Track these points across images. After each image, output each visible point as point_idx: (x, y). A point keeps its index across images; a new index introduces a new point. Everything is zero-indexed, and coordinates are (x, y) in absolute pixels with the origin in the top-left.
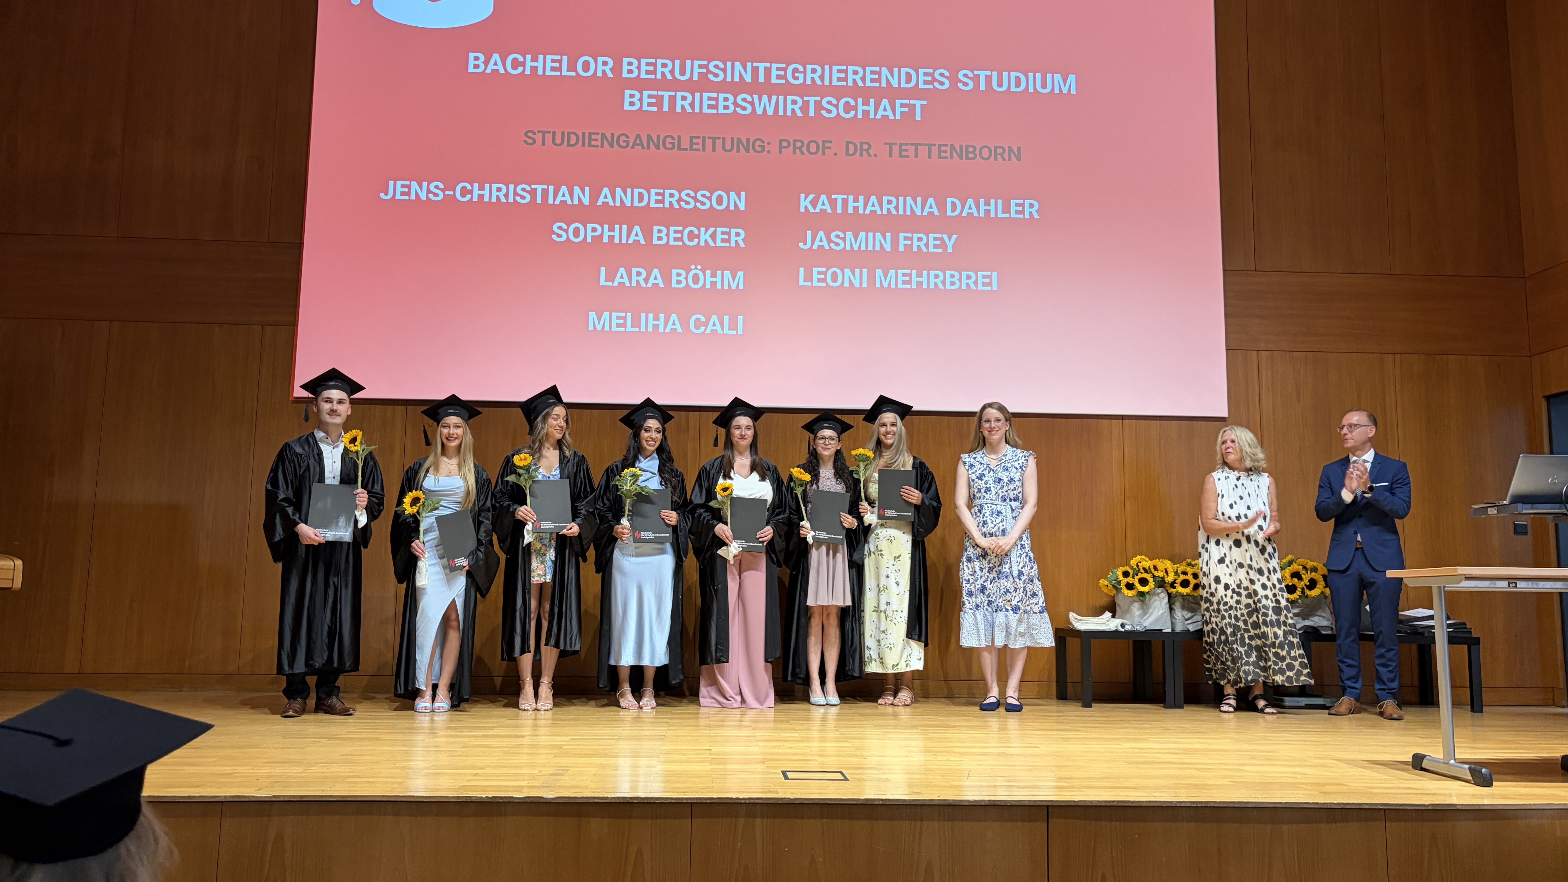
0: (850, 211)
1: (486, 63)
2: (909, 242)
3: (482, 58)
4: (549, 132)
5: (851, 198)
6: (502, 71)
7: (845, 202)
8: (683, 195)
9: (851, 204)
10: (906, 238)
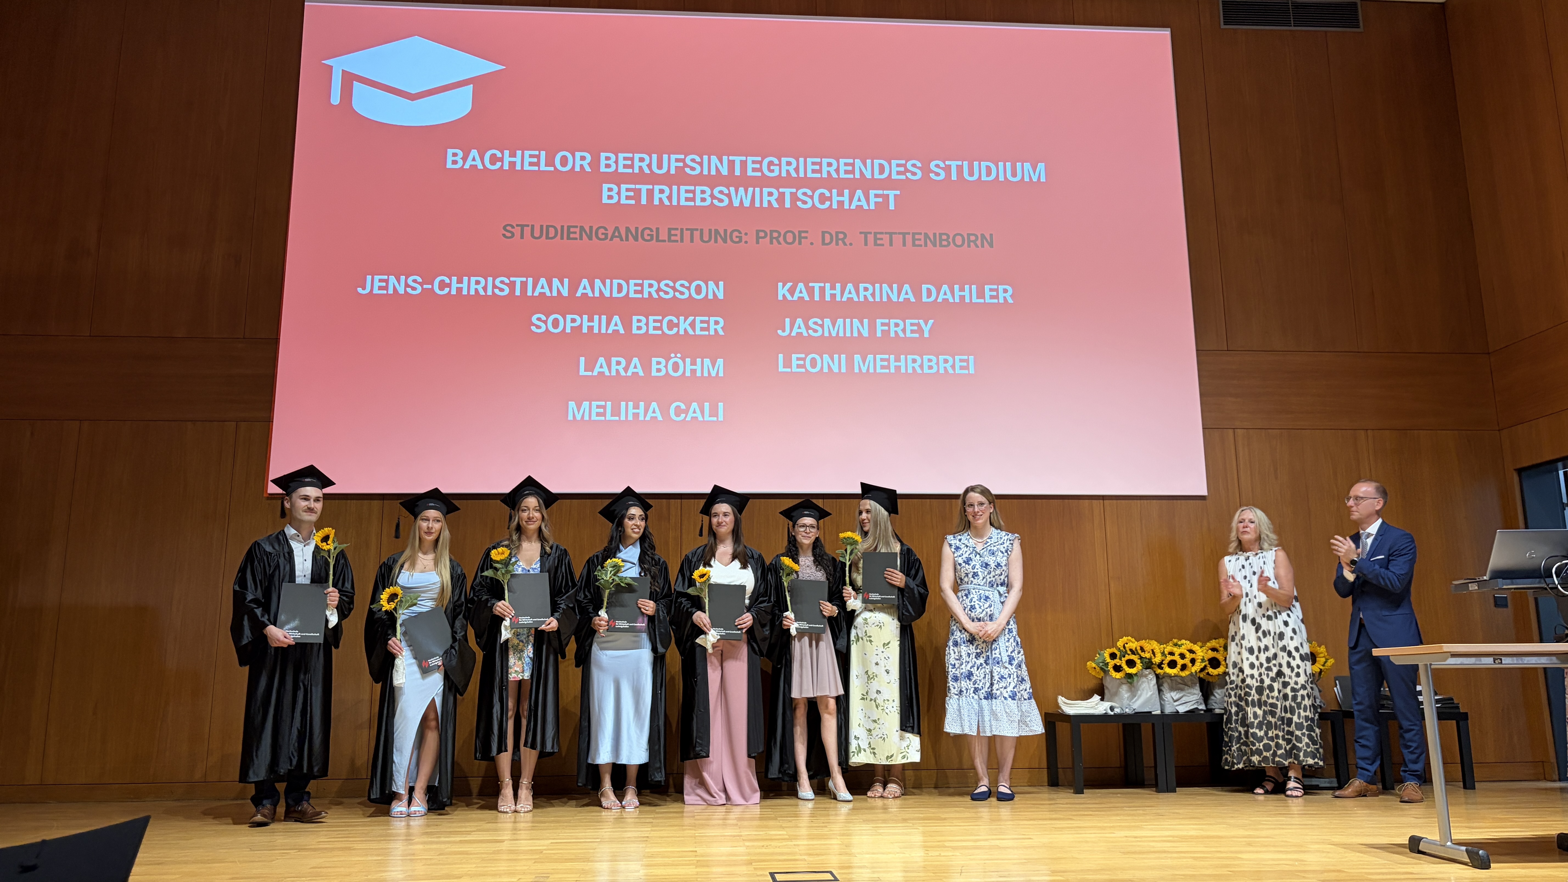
0: (828, 298)
1: (465, 159)
2: (886, 328)
3: (461, 154)
4: (528, 226)
5: (828, 285)
6: (480, 167)
7: (822, 290)
8: (662, 285)
9: (828, 292)
10: (883, 324)
